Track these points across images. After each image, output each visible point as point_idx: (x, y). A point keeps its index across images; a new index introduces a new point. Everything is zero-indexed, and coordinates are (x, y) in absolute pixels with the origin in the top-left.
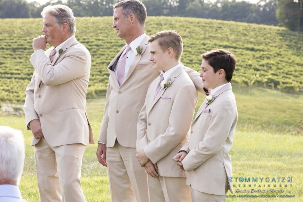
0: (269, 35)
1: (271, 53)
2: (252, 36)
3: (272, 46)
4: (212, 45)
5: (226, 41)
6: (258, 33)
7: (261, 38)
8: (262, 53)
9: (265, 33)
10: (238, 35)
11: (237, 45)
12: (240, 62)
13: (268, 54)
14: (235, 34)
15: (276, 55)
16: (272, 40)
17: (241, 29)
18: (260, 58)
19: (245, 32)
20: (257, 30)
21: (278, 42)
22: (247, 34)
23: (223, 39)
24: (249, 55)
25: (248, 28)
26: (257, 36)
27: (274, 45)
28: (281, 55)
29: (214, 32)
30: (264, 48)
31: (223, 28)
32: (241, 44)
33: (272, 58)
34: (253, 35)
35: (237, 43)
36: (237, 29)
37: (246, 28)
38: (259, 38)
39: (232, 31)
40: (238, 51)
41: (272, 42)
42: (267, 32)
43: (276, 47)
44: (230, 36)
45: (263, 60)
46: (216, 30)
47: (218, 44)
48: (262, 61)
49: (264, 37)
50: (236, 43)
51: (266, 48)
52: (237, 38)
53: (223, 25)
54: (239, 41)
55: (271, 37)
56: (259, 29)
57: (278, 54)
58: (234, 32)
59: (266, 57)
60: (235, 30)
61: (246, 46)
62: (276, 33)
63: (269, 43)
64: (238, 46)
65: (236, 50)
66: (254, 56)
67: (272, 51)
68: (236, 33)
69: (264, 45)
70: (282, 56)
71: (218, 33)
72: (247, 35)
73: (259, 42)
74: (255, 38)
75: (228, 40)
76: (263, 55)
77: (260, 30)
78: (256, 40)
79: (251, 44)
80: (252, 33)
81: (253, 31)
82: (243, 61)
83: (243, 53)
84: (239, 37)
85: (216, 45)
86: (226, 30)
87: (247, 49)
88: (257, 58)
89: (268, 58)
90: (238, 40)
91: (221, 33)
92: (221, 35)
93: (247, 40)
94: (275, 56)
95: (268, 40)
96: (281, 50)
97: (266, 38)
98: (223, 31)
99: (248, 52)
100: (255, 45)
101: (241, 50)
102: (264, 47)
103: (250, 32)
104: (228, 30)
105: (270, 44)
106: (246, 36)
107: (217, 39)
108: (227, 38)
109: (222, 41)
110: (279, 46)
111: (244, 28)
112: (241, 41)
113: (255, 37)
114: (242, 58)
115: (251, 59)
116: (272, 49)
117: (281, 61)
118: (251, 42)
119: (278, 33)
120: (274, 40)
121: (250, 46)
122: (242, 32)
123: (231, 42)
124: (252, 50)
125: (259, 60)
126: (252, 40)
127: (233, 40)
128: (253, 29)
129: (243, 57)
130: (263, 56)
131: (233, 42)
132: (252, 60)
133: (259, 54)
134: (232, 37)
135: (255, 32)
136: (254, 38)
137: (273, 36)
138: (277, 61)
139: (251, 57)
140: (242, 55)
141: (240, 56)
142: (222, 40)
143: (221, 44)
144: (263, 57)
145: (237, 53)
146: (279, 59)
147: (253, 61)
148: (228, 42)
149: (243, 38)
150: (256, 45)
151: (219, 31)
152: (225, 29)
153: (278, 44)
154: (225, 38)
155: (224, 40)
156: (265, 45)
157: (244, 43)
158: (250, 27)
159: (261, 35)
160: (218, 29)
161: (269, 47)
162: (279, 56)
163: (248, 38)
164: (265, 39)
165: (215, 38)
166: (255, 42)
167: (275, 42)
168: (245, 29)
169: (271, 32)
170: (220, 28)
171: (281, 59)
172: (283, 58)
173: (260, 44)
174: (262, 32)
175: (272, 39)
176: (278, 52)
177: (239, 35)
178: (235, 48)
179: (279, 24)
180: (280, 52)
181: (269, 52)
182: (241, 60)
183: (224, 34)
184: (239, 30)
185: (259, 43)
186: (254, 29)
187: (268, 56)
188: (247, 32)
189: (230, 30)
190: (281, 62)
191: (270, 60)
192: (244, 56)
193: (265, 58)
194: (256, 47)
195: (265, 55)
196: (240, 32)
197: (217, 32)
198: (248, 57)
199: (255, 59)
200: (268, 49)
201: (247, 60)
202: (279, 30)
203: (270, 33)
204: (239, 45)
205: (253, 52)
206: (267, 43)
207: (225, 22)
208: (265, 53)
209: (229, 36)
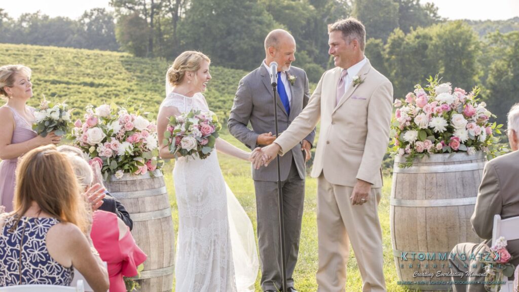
0: (110, 64)
1: (118, 88)
2: (87, 66)
3: (118, 79)
4: (35, 81)
5: (53, 75)
6: (95, 62)
7: (102, 68)
8: (106, 89)
9: (105, 61)
10: (67, 66)
11: (70, 79)
12: (79, 102)
13: (115, 90)
14: (64, 64)
15: (126, 90)
16: (116, 70)
17: (70, 56)
18: (105, 97)
19: (76, 60)
20: (93, 57)
21: (126, 73)
22: (80, 63)
23: (48, 71)
24: (90, 93)
25: (80, 55)
26: (95, 66)
27: (121, 77)
28: (133, 91)
29: (33, 63)
30: (108, 83)
31: (44, 57)
32: (75, 77)
33: (122, 95)
34: (89, 65)
35: (69, 76)
36: (64, 57)
37: (77, 55)
38: (98, 69)
39: (59, 60)
40: (73, 88)
41: (116, 73)
42: (107, 60)
43: (124, 80)
44: (58, 67)
45: (110, 98)
46: (36, 60)
47: (42, 79)
48: (108, 99)
49: (105, 66)
50: (67, 76)
51: (110, 82)
52: (67, 69)
53: (43, 52)
54: (71, 73)
55: (114, 67)
56: (95, 56)
57: (129, 90)
58: (61, 61)
59: (114, 94)
60: (62, 58)
61: (82, 79)
62: (119, 61)
63: (114, 75)
64: (71, 81)
65: (70, 86)
66: (96, 94)
67: (119, 86)
68: (64, 62)
69: (107, 79)
70: (135, 92)
71: (39, 63)
72: (81, 66)
73: (99, 74)
74: (93, 69)
75: (56, 73)
76: (108, 91)
77: (96, 58)
78: (94, 71)
79: (89, 77)
80: (87, 62)
81: (86, 58)
82: (82, 101)
83: (80, 90)
84: (70, 68)
85: (40, 80)
86: (50, 59)
87: (85, 84)
88: (101, 96)
89: (117, 95)
90: (69, 72)
91: (44, 64)
92: (44, 65)
93: (81, 71)
94: (125, 93)
95: (112, 71)
96: (131, 84)
97: (108, 68)
98: (45, 60)
99: (86, 88)
100: (94, 78)
101: (76, 86)
102: (107, 81)
103: (83, 60)
104: (52, 59)
105: (115, 77)
106: (79, 66)
107: (40, 72)
108: (54, 70)
109: (47, 75)
110: (128, 78)
111: (73, 55)
112: (74, 73)
113: (92, 67)
114: (80, 98)
115: (93, 98)
116: (119, 82)
117: (135, 99)
118: (88, 75)
119: (122, 61)
120: (119, 70)
121: (88, 80)
122: (72, 61)
123: (60, 76)
124: (92, 85)
125: (104, 98)
126: (89, 71)
127: (63, 73)
128: (86, 57)
129: (81, 96)
130: (108, 93)
131: (63, 76)
132: (95, 99)
133: (103, 90)
134: (61, 68)
135: (91, 60)
136: (90, 68)
137: (117, 65)
138: (128, 99)
139: (93, 95)
140: (80, 93)
141: (77, 94)
142: (46, 73)
143: (46, 78)
144: (110, 95)
145: (72, 90)
146: (131, 96)
147: (96, 101)
148: (57, 75)
149: (75, 69)
150: (96, 78)
151: (39, 61)
152: (48, 58)
153: (126, 76)
154: (50, 70)
155: (50, 73)
156: (109, 78)
157: (78, 77)
158: (82, 53)
159: (100, 64)
160: (38, 57)
161: (115, 81)
162: (131, 92)
163: (83, 69)
164: (106, 69)
165: (36, 71)
166: (93, 74)
167: (121, 73)
168: (76, 57)
169: (113, 59)
170: (41, 56)
171: (135, 96)
172: (136, 94)
173: (102, 77)
174: (100, 60)
175: (116, 68)
176: (129, 87)
177: (69, 65)
178: (68, 83)
179: (121, 48)
180: (131, 86)
181: (116, 87)
182: (79, 100)
183: (48, 65)
184: (67, 58)
185: (100, 76)
186: (89, 56)
187: (115, 92)
188: (80, 61)
189: (55, 58)
190: (136, 101)
191: (119, 98)
192: (83, 94)
193: (112, 95)
194: (97, 81)
195: (111, 91)
196: (68, 61)
197: (37, 63)
198: (88, 95)
199: (98, 97)
200: (114, 83)
201: (88, 100)
202: (122, 57)
203: (111, 61)
204: (73, 79)
205: (93, 89)
206: (111, 75)
207: (46, 48)
208: (110, 89)
209: (56, 67)
